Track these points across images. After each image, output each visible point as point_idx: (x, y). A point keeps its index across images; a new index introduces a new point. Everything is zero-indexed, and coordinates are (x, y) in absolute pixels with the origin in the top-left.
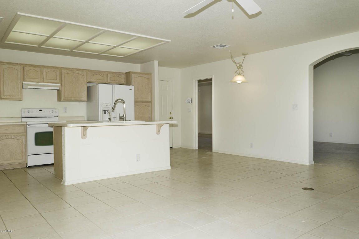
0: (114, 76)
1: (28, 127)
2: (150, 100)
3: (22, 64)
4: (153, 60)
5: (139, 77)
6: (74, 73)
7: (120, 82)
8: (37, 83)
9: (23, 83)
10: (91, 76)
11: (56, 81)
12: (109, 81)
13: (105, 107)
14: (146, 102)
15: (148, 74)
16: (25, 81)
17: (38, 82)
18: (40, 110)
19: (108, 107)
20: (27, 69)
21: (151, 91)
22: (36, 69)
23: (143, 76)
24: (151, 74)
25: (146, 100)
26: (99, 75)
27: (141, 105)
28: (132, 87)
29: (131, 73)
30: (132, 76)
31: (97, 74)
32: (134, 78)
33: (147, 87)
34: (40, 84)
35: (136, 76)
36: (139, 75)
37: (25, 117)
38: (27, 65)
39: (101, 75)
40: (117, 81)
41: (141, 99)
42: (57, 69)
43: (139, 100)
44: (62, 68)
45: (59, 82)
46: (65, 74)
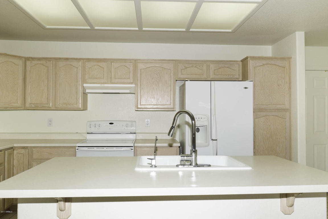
0: (220, 68)
1: (77, 150)
2: (287, 107)
3: (83, 59)
4: (294, 31)
5: (263, 65)
6: (154, 66)
7: (232, 76)
8: (102, 85)
9: (84, 85)
10: (182, 70)
11: (129, 81)
12: (212, 76)
14: (279, 110)
15: (283, 59)
16: (87, 83)
17: (104, 83)
18: (111, 124)
19: (202, 120)
20: (88, 65)
21: (290, 88)
22: (101, 64)
23: (272, 62)
24: (289, 58)
25: (278, 106)
26: (196, 67)
27: (269, 116)
28: (249, 84)
29: (249, 59)
30: (251, 64)
31: (192, 67)
32: (255, 67)
33: (282, 82)
34: (106, 85)
35: (257, 65)
36: (265, 62)
37: (92, 133)
38: (89, 60)
39: (199, 66)
40: (226, 75)
41: (269, 105)
42: (131, 62)
43: (264, 107)
44: (137, 60)
45: (132, 81)
46: (141, 69)
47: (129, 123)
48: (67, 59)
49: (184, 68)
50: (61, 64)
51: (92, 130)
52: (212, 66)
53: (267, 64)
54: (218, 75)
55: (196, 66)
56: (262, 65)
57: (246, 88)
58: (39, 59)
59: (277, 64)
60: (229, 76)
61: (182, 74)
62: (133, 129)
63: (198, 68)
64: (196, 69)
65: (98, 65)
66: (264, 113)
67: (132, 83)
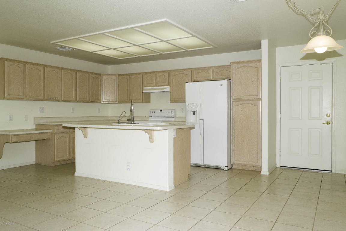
0: (220, 71)
2: (258, 97)
3: (143, 73)
5: (241, 67)
6: (180, 74)
7: (228, 76)
8: (153, 88)
10: (196, 74)
11: (165, 84)
12: (215, 77)
13: (191, 107)
14: (252, 99)
15: (256, 61)
16: (145, 87)
18: (161, 111)
19: (195, 107)
20: (146, 76)
21: (261, 83)
22: (152, 75)
23: (248, 64)
24: (260, 61)
25: (252, 97)
26: (204, 72)
27: (245, 104)
28: (224, 82)
29: (231, 64)
30: (233, 67)
31: (202, 72)
32: (235, 69)
33: (255, 79)
34: (154, 87)
35: (237, 67)
36: (242, 65)
37: (151, 117)
38: (146, 73)
40: (224, 76)
41: (245, 96)
42: (167, 72)
43: (242, 97)
44: (170, 71)
45: (168, 84)
46: (173, 76)
47: (170, 111)
48: (136, 74)
50: (133, 77)
51: (151, 115)
52: (215, 70)
53: (244, 66)
54: (219, 76)
57: (221, 85)
58: (124, 75)
59: (251, 66)
61: (196, 77)
62: (173, 115)
63: (206, 72)
64: (205, 73)
65: (150, 76)
66: (241, 102)
67: (168, 86)
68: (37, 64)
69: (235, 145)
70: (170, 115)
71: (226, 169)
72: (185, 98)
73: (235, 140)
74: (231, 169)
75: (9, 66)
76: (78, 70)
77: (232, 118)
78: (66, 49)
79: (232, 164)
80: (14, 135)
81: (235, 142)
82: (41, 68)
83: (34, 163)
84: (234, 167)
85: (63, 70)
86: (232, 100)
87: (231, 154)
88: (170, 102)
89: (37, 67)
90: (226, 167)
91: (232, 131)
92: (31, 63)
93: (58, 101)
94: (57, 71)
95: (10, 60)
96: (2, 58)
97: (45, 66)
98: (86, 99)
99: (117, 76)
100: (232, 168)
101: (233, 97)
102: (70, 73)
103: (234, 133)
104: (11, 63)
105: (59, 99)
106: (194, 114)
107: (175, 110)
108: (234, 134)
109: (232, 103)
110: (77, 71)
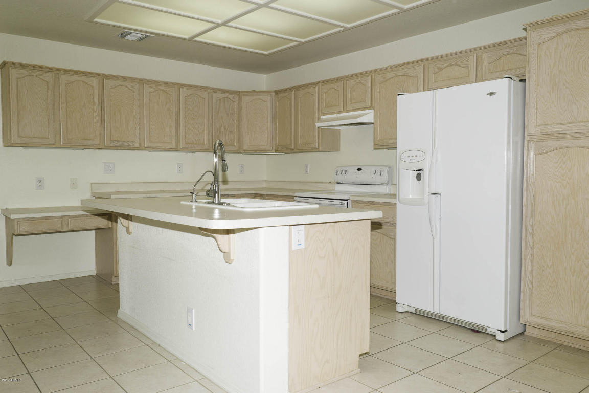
0: (499, 58)
3: (319, 83)
6: (397, 76)
8: (339, 115)
9: (321, 118)
11: (364, 104)
12: (486, 76)
13: (409, 160)
16: (324, 114)
17: (339, 112)
18: (359, 170)
19: (418, 159)
20: (324, 89)
22: (337, 85)
26: (456, 65)
27: (567, 147)
29: (528, 29)
31: (450, 65)
32: (539, 45)
34: (342, 115)
35: (543, 38)
36: (561, 28)
37: (340, 183)
38: (325, 82)
39: (462, 62)
41: (570, 123)
42: (368, 76)
43: (557, 129)
44: (375, 71)
45: (369, 105)
46: (380, 84)
47: (378, 169)
48: (306, 86)
49: (437, 70)
50: (301, 93)
52: (485, 56)
54: (496, 72)
55: (456, 63)
56: (554, 37)
58: (284, 91)
60: (516, 70)
61: (435, 82)
62: (384, 179)
63: (460, 66)
64: (456, 68)
65: (333, 88)
66: (557, 143)
67: (369, 108)
68: (86, 74)
69: (532, 270)
70: (378, 179)
71: (501, 336)
72: (396, 139)
73: (532, 255)
74: (521, 338)
75: (20, 78)
76: (183, 85)
77: (527, 190)
78: (134, 36)
79: (522, 321)
80: (24, 219)
81: (532, 261)
82: (95, 82)
83: (94, 273)
84: (529, 331)
85: (146, 84)
86: (527, 138)
87: (522, 294)
88: (374, 149)
89: (86, 79)
90: (501, 331)
91: (526, 230)
92: (70, 71)
93: (137, 149)
94: (133, 87)
95: (24, 66)
96: (4, 64)
97: (103, 77)
98: (203, 144)
99: (274, 93)
100: (523, 332)
101: (532, 129)
102: (164, 91)
103: (532, 235)
104: (24, 72)
105: (137, 145)
106: (419, 177)
107: (390, 167)
108: (530, 238)
109: (526, 145)
110: (179, 86)
